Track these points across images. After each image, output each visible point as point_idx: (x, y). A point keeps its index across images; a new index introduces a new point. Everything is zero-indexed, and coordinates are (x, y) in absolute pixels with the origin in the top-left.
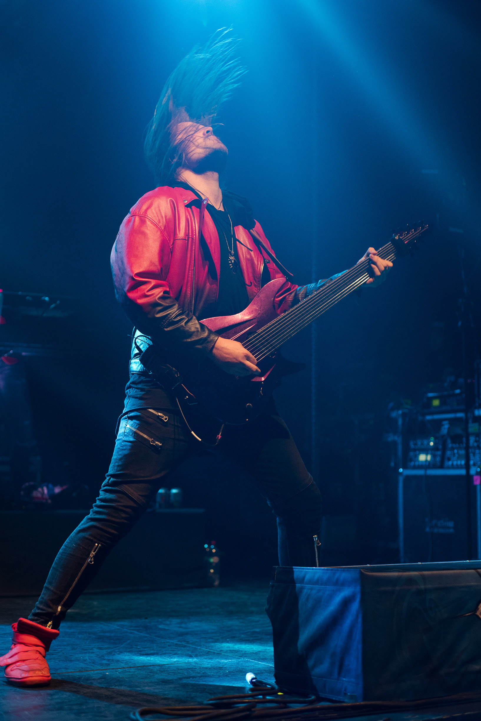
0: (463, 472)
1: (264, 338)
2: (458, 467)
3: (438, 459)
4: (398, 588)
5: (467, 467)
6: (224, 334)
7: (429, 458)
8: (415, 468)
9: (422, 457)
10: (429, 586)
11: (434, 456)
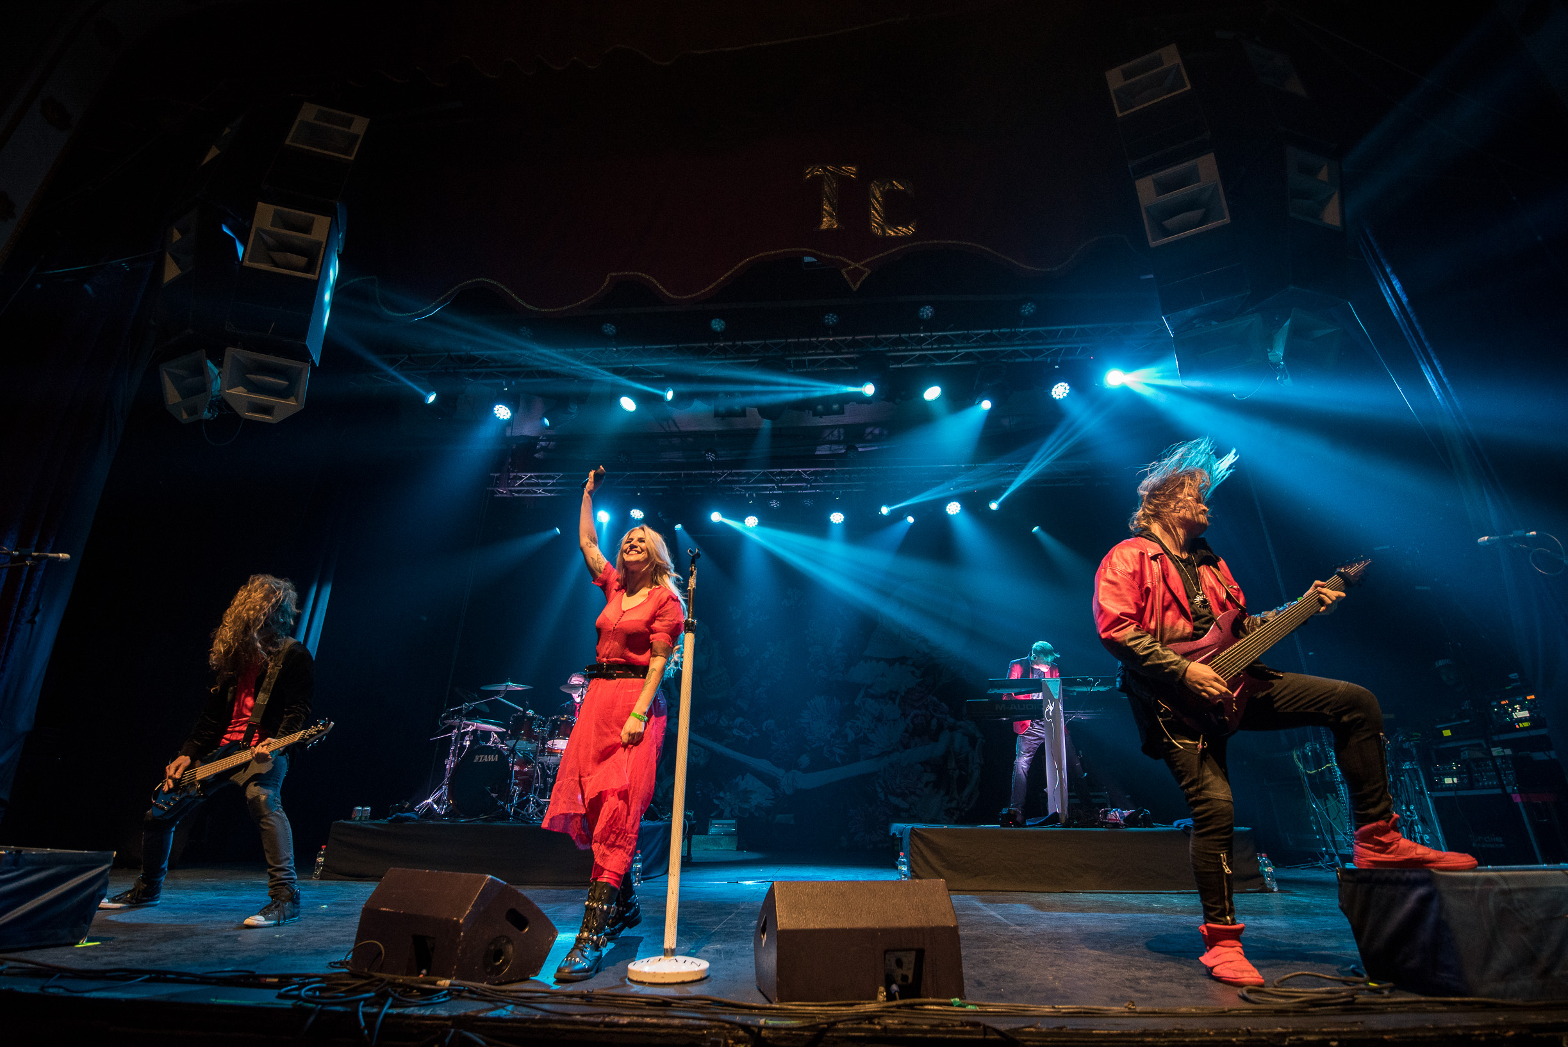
0: (1499, 791)
1: (1229, 660)
2: (1493, 787)
3: (1465, 781)
4: (1477, 888)
5: (1503, 787)
6: (1189, 657)
7: (1455, 780)
8: (1442, 790)
9: (1448, 781)
10: (1512, 886)
11: (1459, 779)
